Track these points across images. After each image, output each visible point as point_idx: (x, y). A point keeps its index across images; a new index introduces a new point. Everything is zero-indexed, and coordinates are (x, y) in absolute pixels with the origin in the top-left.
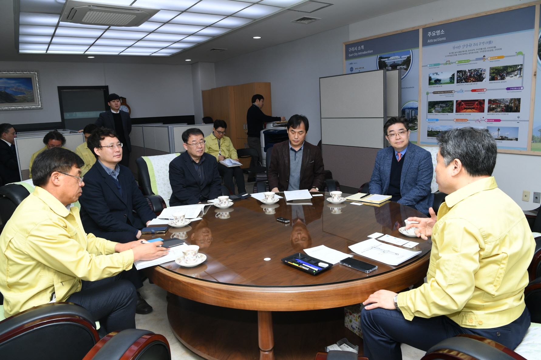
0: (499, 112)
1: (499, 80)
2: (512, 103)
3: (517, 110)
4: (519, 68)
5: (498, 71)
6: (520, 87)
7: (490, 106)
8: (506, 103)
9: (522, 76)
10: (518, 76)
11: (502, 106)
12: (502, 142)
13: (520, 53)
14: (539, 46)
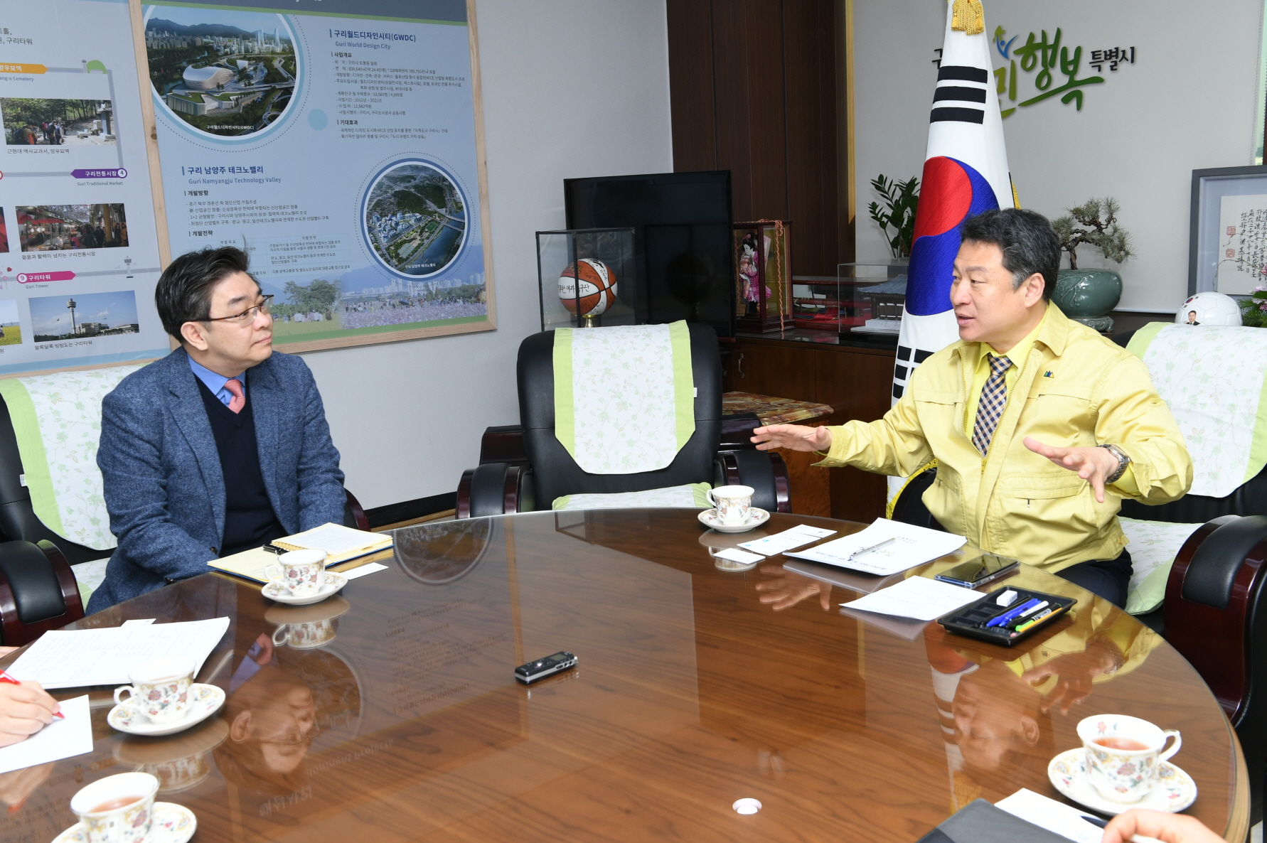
0: (63, 249)
1: (41, 143)
2: (99, 220)
3: (120, 239)
4: (101, 110)
5: (33, 113)
6: (117, 170)
7: (28, 229)
8: (82, 218)
9: (114, 138)
10: (103, 135)
11: (68, 230)
12: (90, 343)
13: (95, 66)
14: (151, 53)
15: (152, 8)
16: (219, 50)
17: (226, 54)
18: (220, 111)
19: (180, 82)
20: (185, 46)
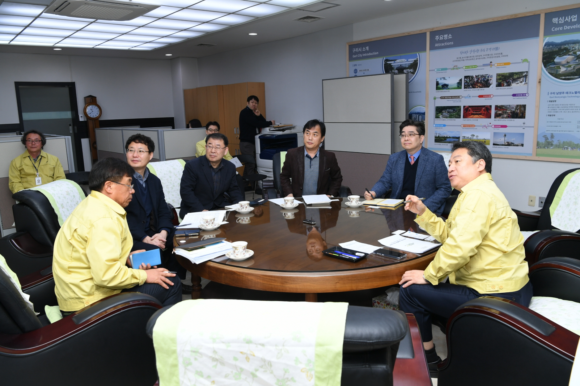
0: (506, 118)
1: (505, 86)
2: (518, 110)
3: (523, 116)
4: (524, 74)
5: (505, 77)
6: (526, 94)
7: (497, 112)
8: (513, 109)
9: (527, 83)
10: (523, 83)
11: (508, 112)
12: (508, 148)
13: (525, 61)
14: (544, 54)
15: (547, 38)
16: (570, 49)
17: (573, 50)
18: (567, 71)
19: (553, 63)
20: (557, 49)
